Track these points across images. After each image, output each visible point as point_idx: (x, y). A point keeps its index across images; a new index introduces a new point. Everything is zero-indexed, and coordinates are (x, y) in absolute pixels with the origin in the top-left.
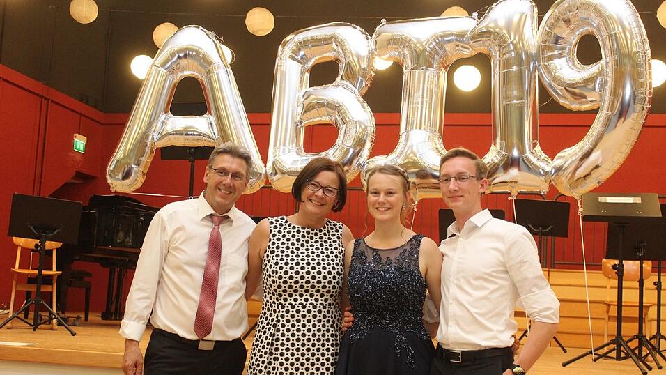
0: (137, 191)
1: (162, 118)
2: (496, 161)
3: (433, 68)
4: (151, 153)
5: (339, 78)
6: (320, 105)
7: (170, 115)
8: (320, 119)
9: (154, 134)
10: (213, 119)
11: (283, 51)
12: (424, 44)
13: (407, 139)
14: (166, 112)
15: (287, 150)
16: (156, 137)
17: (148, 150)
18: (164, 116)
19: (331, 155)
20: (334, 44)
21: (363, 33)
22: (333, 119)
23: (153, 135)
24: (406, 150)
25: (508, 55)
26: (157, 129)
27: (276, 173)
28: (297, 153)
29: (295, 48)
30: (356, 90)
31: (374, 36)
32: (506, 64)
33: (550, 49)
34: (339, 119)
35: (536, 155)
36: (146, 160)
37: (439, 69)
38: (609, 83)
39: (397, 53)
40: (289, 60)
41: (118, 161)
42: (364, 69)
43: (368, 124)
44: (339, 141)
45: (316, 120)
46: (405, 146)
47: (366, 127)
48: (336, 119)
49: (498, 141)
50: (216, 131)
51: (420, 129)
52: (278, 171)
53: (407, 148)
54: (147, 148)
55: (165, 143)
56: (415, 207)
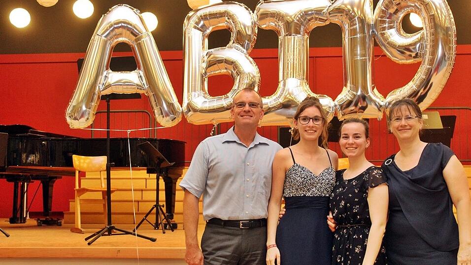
0: (88, 127)
1: (105, 73)
2: (350, 99)
3: (300, 34)
4: (98, 100)
5: (232, 41)
6: (220, 61)
7: (110, 71)
8: (220, 71)
9: (100, 85)
10: (142, 73)
11: (188, 23)
12: (293, 17)
13: (284, 85)
14: (107, 69)
15: (197, 95)
16: (102, 88)
17: (96, 97)
18: (106, 72)
19: (230, 97)
20: (227, 18)
21: (247, 9)
22: (230, 72)
23: (99, 87)
24: (284, 92)
25: (355, 27)
26: (102, 82)
27: (190, 111)
28: (204, 97)
29: (197, 20)
30: (245, 51)
31: (255, 12)
32: (353, 32)
33: (384, 22)
34: (235, 72)
35: (375, 95)
36: (94, 104)
37: (304, 35)
38: (428, 47)
39: (274, 24)
40: (193, 29)
41: (74, 106)
42: (250, 36)
43: (255, 75)
44: (235, 87)
45: (217, 72)
46: (284, 90)
47: (254, 77)
48: (232, 72)
49: (348, 85)
50: (144, 81)
51: (293, 77)
52: (191, 109)
53: (285, 91)
54: (95, 96)
55: (108, 92)
56: (292, 132)
